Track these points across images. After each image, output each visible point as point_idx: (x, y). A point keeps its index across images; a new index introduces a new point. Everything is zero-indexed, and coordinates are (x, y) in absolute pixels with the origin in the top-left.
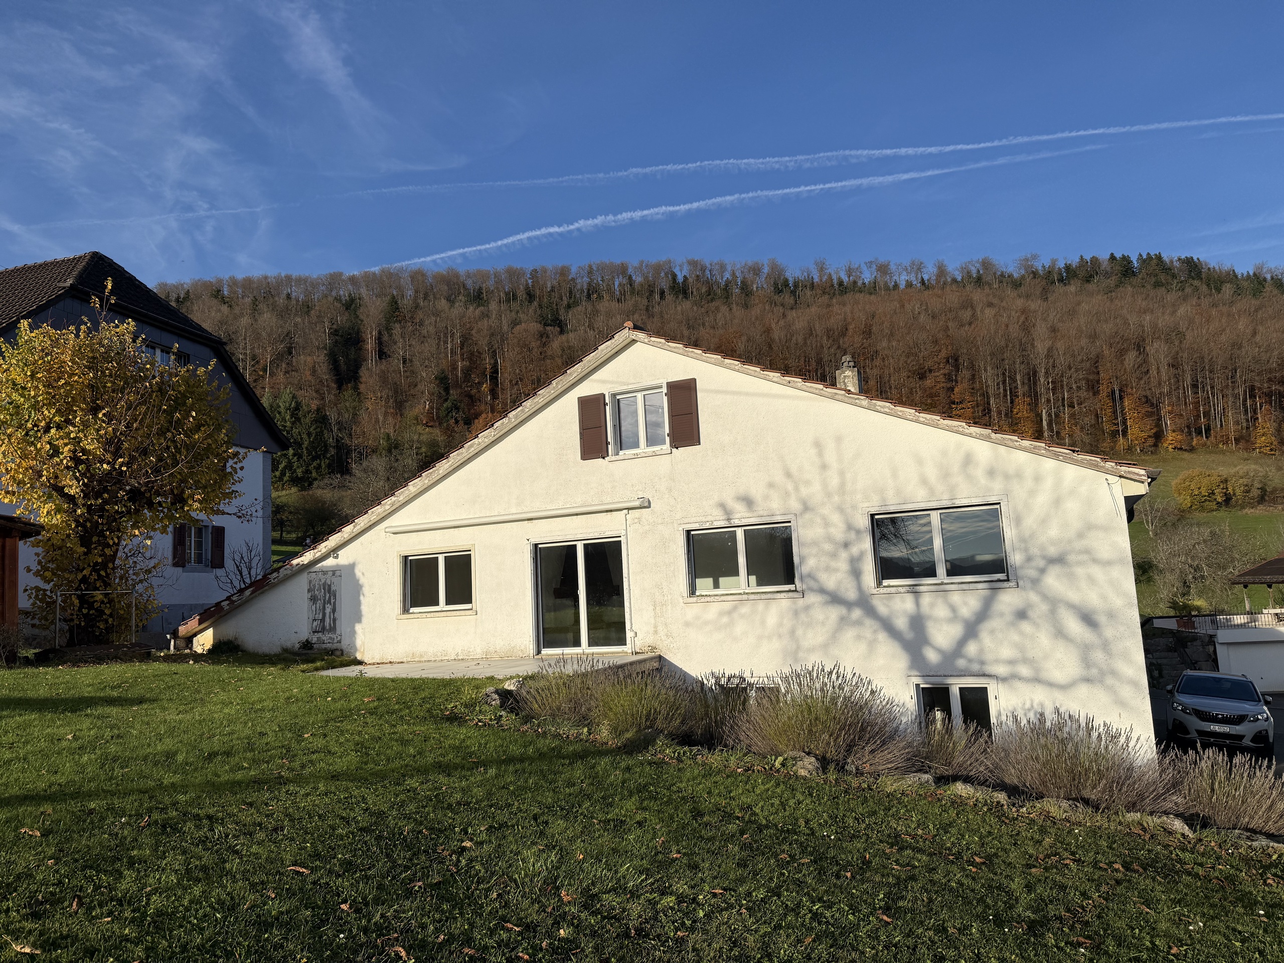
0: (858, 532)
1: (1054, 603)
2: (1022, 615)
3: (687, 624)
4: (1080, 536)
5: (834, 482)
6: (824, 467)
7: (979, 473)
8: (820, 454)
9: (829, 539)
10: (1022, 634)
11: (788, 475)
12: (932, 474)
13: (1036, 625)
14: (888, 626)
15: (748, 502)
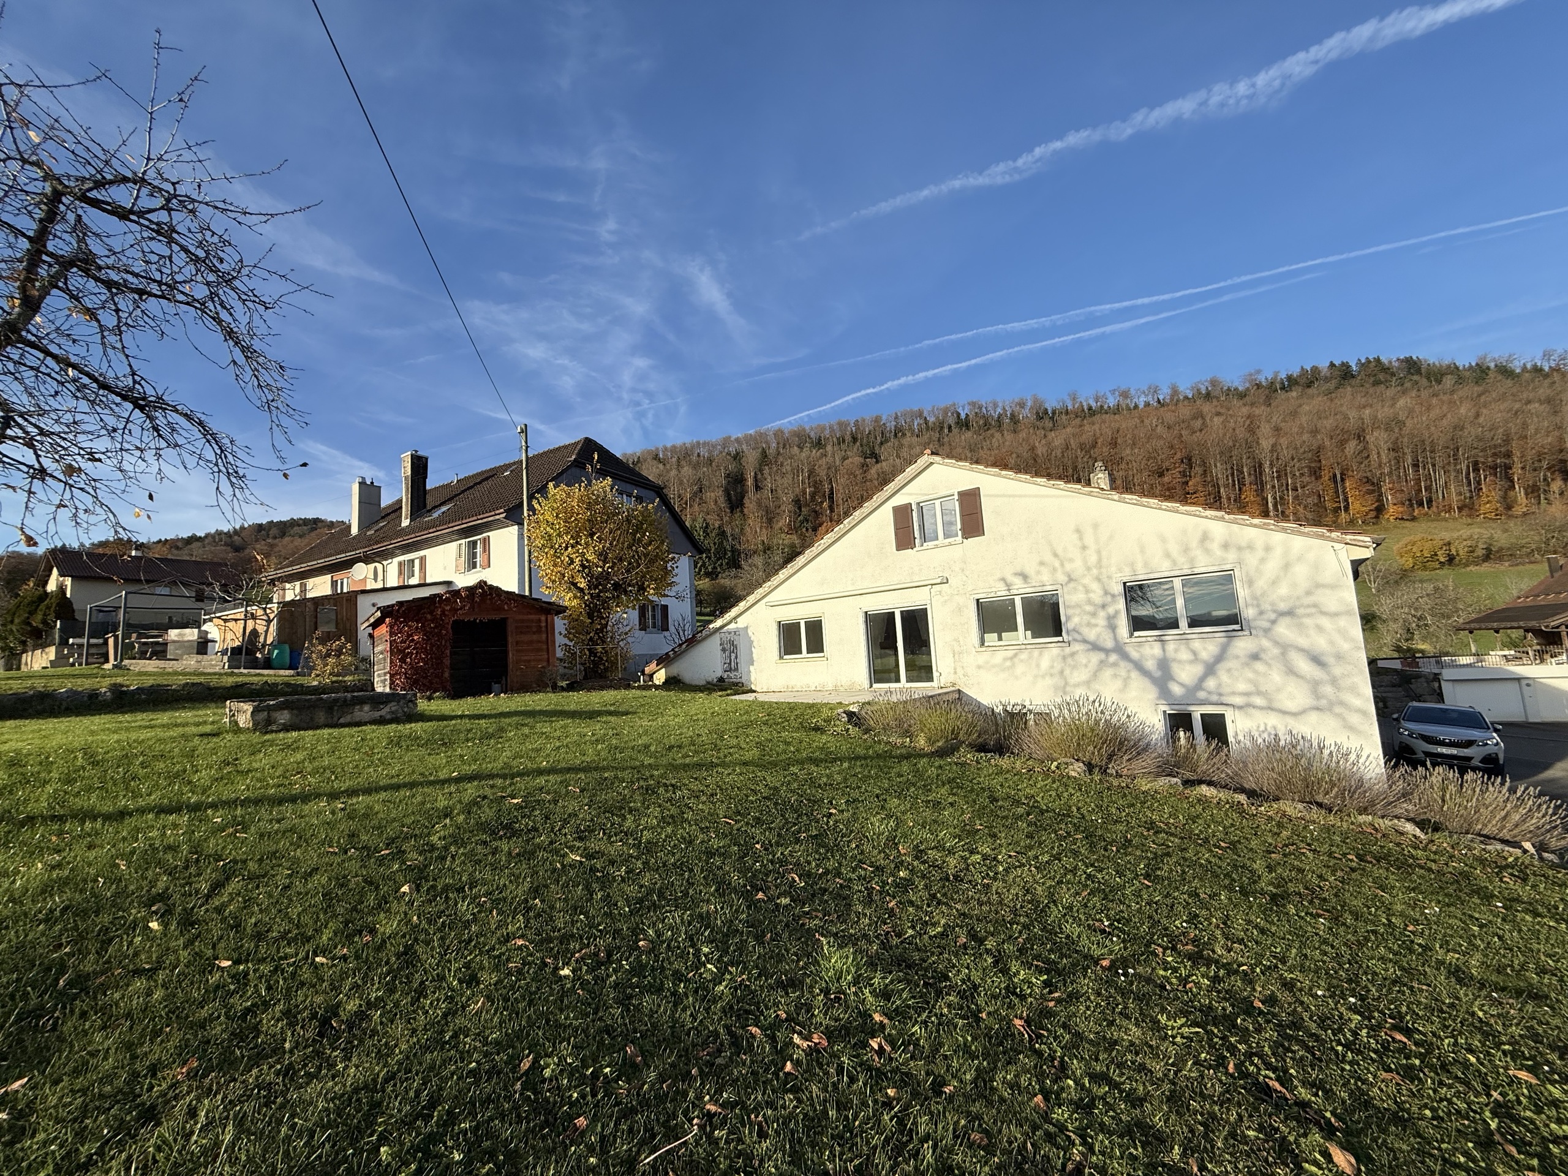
0: (1113, 596)
1: (1285, 648)
2: (1255, 657)
3: (979, 667)
4: (1308, 593)
5: (1093, 559)
6: (1084, 548)
7: (1215, 547)
8: (1081, 539)
9: (1089, 602)
10: (1256, 672)
11: (1056, 555)
12: (1174, 549)
13: (1269, 665)
14: (1139, 667)
15: (1025, 577)
